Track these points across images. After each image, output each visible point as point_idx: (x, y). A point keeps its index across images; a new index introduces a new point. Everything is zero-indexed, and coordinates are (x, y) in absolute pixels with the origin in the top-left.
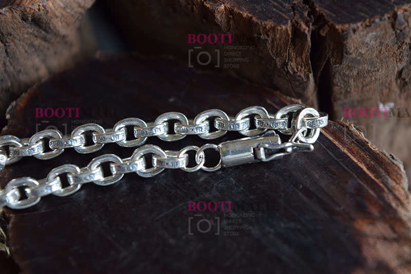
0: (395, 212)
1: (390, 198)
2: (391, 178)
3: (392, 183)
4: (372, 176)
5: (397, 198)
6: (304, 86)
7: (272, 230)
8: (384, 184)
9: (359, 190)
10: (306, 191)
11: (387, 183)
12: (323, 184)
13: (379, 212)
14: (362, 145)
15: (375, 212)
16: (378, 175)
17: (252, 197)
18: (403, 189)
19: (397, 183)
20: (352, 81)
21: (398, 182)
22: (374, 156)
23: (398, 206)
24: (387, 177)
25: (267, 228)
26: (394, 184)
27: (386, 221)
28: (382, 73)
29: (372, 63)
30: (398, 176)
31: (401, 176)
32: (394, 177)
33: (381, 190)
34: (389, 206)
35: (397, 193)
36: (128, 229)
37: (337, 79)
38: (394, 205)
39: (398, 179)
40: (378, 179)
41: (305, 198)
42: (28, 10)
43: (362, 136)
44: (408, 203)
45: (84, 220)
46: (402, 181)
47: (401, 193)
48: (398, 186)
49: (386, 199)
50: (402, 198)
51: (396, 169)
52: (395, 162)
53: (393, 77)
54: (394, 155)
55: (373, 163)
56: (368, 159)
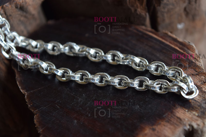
1: (192, 59)
2: (190, 51)
4: (182, 51)
6: (144, 19)
8: (187, 53)
11: (189, 53)
14: (175, 40)
19: (193, 52)
20: (165, 15)
21: (193, 51)
22: (181, 43)
23: (195, 61)
24: (188, 50)
26: (192, 53)
27: (192, 68)
28: (177, 9)
29: (173, 5)
30: (193, 49)
31: (194, 49)
32: (191, 50)
34: (192, 62)
37: (159, 14)
38: (194, 61)
40: (185, 52)
42: (18, 3)
43: (174, 36)
44: (199, 59)
45: (59, 89)
46: (195, 51)
48: (194, 53)
49: (190, 59)
51: (191, 47)
52: (191, 44)
53: (182, 11)
54: (190, 41)
55: (181, 46)
56: (179, 45)
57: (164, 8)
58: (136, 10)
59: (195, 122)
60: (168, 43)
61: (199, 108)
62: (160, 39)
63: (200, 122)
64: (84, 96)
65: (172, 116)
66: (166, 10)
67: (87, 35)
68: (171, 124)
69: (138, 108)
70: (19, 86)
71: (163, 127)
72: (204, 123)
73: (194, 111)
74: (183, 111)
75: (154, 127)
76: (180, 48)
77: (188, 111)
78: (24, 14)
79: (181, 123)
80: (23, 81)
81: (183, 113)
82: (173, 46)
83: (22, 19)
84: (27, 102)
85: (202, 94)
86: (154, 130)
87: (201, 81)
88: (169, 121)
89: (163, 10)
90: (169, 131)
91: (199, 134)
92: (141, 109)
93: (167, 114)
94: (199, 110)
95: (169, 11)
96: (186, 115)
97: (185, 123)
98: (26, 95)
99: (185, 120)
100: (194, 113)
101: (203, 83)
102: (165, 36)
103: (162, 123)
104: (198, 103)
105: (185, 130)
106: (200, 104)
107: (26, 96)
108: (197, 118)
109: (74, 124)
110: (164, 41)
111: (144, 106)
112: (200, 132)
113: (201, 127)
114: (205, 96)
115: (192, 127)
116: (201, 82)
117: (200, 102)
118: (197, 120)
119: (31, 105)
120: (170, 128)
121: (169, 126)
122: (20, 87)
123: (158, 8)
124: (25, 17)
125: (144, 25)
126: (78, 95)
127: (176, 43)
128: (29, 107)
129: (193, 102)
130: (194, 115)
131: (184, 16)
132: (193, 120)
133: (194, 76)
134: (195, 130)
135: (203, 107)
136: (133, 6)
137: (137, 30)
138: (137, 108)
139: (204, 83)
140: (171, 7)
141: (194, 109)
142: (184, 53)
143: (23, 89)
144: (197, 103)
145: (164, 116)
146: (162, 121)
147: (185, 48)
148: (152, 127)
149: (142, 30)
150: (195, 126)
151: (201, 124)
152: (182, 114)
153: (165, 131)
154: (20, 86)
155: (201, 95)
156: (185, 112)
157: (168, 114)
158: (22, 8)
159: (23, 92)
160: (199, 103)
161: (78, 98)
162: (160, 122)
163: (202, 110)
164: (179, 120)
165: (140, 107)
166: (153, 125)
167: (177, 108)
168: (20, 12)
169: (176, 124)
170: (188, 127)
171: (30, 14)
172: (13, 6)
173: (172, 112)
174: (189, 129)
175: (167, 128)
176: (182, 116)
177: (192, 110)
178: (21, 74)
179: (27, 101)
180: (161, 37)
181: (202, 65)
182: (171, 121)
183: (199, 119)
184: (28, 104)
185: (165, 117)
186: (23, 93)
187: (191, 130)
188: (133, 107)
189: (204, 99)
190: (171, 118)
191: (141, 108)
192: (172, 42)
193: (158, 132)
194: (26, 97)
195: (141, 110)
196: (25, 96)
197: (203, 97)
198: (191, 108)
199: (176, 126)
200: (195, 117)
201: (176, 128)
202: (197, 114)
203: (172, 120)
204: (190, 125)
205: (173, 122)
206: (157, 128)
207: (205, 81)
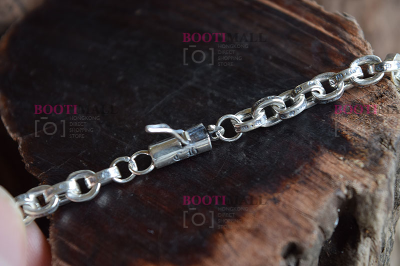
1: (351, 49)
2: (348, 32)
3: (349, 36)
5: (356, 48)
7: (254, 98)
8: (342, 38)
9: (322, 49)
10: (276, 60)
11: (345, 37)
12: (289, 51)
13: (344, 63)
14: (316, 12)
16: (336, 33)
17: (229, 76)
18: (360, 39)
19: (353, 36)
21: (354, 34)
22: (329, 18)
24: (344, 32)
25: (249, 98)
26: (352, 37)
30: (354, 29)
31: (356, 29)
32: (350, 31)
33: (341, 44)
35: (355, 44)
36: (127, 126)
39: (354, 32)
40: (336, 35)
41: (276, 66)
44: (367, 49)
46: (358, 33)
47: (359, 43)
48: (355, 37)
49: (347, 50)
50: (361, 47)
51: (350, 24)
52: (348, 19)
55: (329, 24)
56: (324, 22)
59: (358, 180)
60: (302, 19)
61: (366, 151)
62: (287, 12)
63: (368, 180)
64: (136, 139)
65: (312, 172)
67: (138, 12)
68: (311, 188)
69: (244, 159)
70: (5, 125)
71: (295, 194)
72: (377, 182)
73: (356, 158)
74: (334, 160)
75: (276, 195)
76: (326, 29)
77: (344, 160)
79: (330, 185)
80: (12, 114)
81: (335, 164)
82: (313, 25)
84: (22, 158)
85: (373, 123)
86: (276, 201)
87: (371, 95)
88: (306, 182)
90: (307, 201)
91: (367, 204)
92: (250, 160)
93: (301, 167)
94: (366, 155)
96: (340, 166)
97: (338, 183)
98: (21, 142)
99: (338, 177)
100: (357, 161)
101: (374, 99)
103: (293, 186)
104: (364, 141)
105: (339, 197)
106: (369, 143)
107: (21, 145)
108: (363, 173)
109: (118, 198)
110: (293, 15)
111: (255, 153)
112: (368, 200)
113: (370, 190)
114: (378, 126)
115: (354, 191)
116: (370, 98)
117: (368, 138)
118: (362, 176)
119: (32, 163)
120: (307, 196)
121: (307, 191)
122: (7, 128)
126: (123, 138)
127: (318, 18)
128: (27, 168)
129: (355, 141)
130: (357, 166)
132: (355, 177)
134: (359, 196)
135: (374, 149)
138: (241, 159)
139: (377, 98)
141: (357, 154)
142: (336, 38)
143: (13, 131)
144: (362, 141)
145: (296, 171)
146: (293, 183)
147: (340, 30)
148: (272, 197)
150: (359, 189)
151: (372, 184)
152: (333, 165)
153: (298, 202)
154: (8, 125)
155: (370, 123)
156: (338, 161)
157: (305, 168)
159: (14, 137)
160: (366, 140)
161: (124, 143)
162: (289, 184)
163: (373, 154)
164: (325, 178)
165: (247, 156)
166: (275, 190)
167: (321, 154)
169: (320, 187)
170: (345, 191)
173: (312, 163)
174: (347, 196)
175: (301, 197)
176: (333, 170)
177: (352, 156)
178: (9, 102)
179: (22, 155)
180: (289, 8)
182: (311, 181)
183: (368, 174)
184: (25, 162)
185: (299, 173)
186: (15, 139)
187: (350, 197)
188: (235, 157)
189: (376, 131)
190: (309, 175)
191: (250, 158)
192: (311, 15)
193: (284, 205)
194: (20, 147)
195: (250, 163)
196: (18, 146)
197: (374, 128)
198: (350, 153)
199: (320, 190)
200: (359, 171)
201: (320, 195)
202: (362, 165)
203: (313, 178)
204: (348, 188)
205: (316, 184)
206: (283, 196)
207: (377, 95)
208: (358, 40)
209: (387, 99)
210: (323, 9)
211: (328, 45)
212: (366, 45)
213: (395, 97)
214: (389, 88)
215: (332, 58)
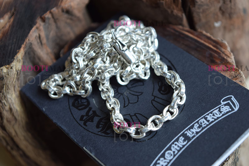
0: (227, 60)
1: (223, 56)
2: (223, 48)
3: (223, 50)
4: (215, 49)
5: (226, 55)
6: (181, 19)
8: (220, 51)
9: (211, 55)
13: (220, 61)
14: (209, 38)
15: (219, 62)
16: (217, 48)
18: (228, 51)
20: (201, 15)
21: (225, 49)
22: (215, 42)
23: (227, 58)
24: (221, 48)
27: (223, 64)
28: (212, 9)
29: (207, 5)
33: (219, 53)
34: (224, 58)
35: (226, 53)
37: (195, 15)
38: (225, 58)
39: (225, 47)
43: (208, 35)
44: (231, 56)
46: (227, 48)
47: (227, 53)
49: (222, 56)
50: (228, 55)
51: (224, 44)
52: (223, 42)
53: (218, 10)
54: (223, 40)
55: (214, 44)
56: (212, 43)
57: (199, 9)
58: (172, 12)
60: (202, 42)
62: (196, 38)
66: (201, 10)
76: (213, 46)
78: (70, 17)
82: (207, 44)
83: (68, 21)
87: (231, 76)
89: (198, 10)
95: (204, 11)
101: (233, 78)
102: (201, 35)
110: (199, 39)
123: (193, 9)
124: (71, 19)
125: (181, 24)
127: (210, 41)
131: (220, 15)
133: (225, 72)
136: (169, 8)
137: (174, 30)
140: (205, 7)
147: (219, 46)
149: (179, 30)
158: (68, 12)
168: (66, 15)
171: (75, 16)
172: (60, 10)
180: (197, 36)
181: (233, 62)
192: (207, 40)
207: (234, 76)
208: (227, 51)
209: (238, 78)
210: (212, 37)
211: (213, 53)
212: (230, 54)
213: (242, 77)
214: (239, 73)
215: (215, 59)
